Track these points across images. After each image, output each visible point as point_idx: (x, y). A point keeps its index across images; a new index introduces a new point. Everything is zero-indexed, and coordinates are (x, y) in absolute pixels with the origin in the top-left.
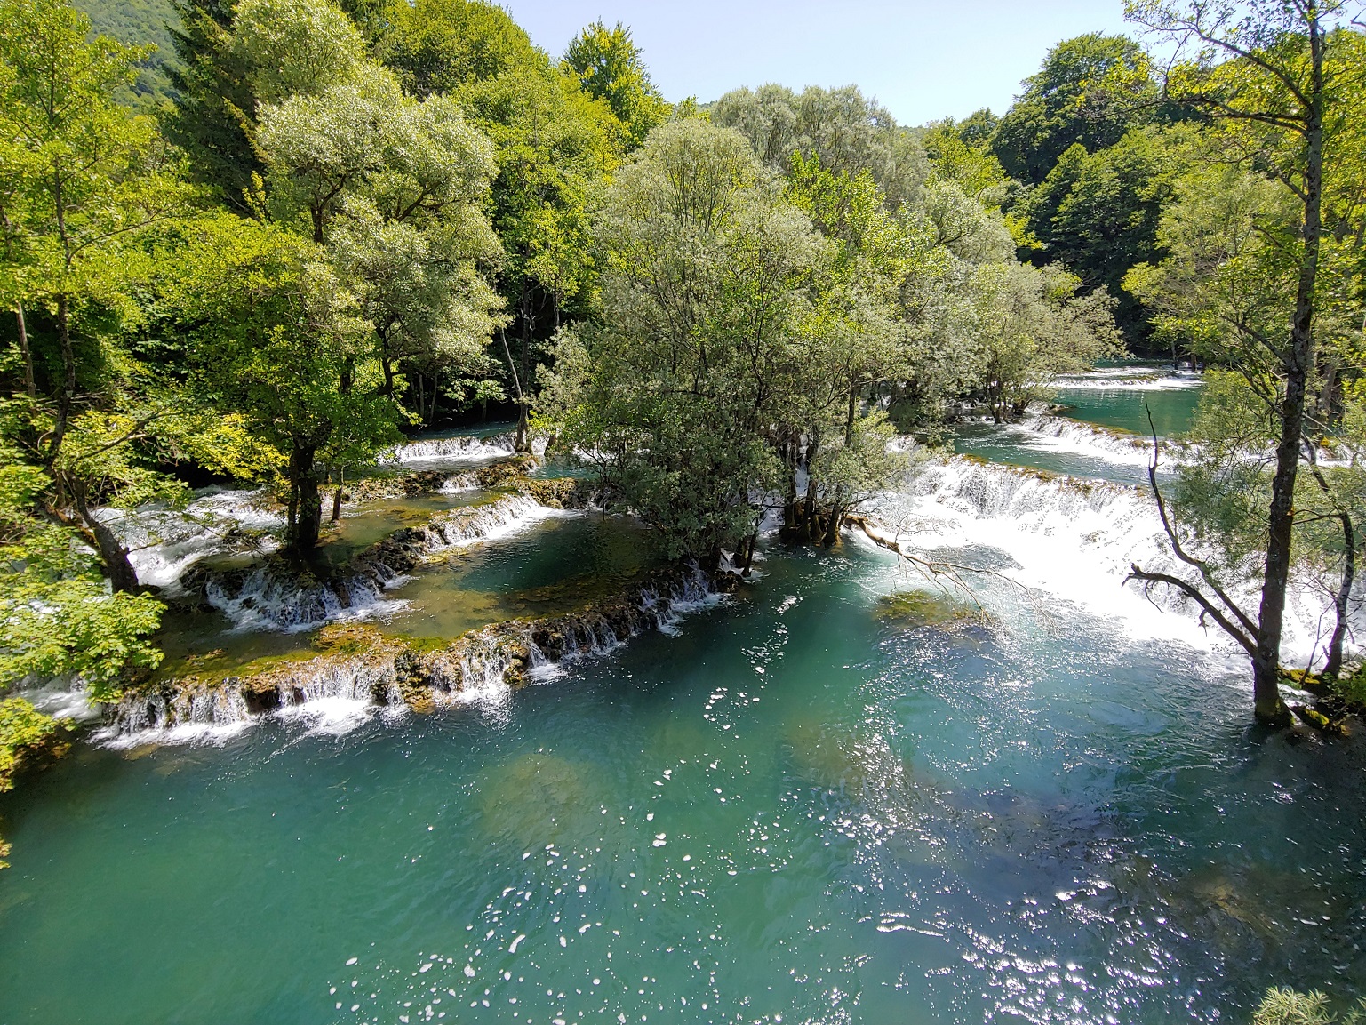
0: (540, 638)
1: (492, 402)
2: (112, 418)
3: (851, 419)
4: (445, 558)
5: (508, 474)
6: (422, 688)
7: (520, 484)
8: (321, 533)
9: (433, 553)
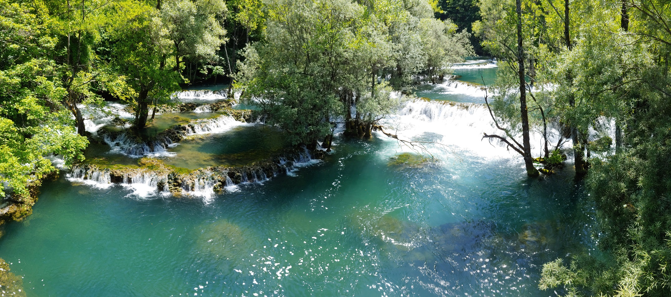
0: (231, 175)
1: (219, 75)
2: (87, 74)
3: (373, 84)
4: (193, 138)
5: (224, 107)
6: (178, 187)
7: (228, 111)
8: (147, 123)
9: (189, 136)
